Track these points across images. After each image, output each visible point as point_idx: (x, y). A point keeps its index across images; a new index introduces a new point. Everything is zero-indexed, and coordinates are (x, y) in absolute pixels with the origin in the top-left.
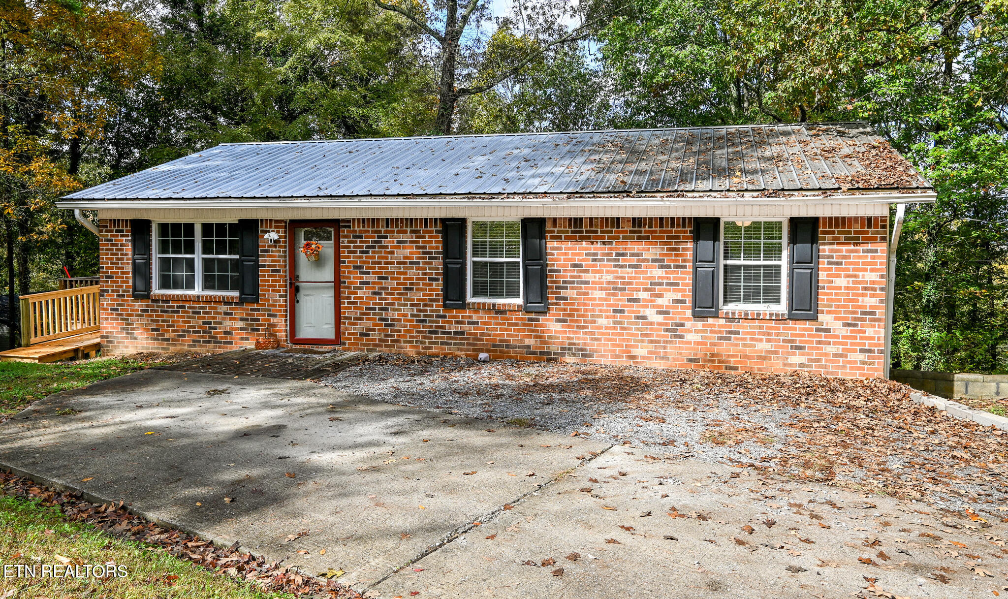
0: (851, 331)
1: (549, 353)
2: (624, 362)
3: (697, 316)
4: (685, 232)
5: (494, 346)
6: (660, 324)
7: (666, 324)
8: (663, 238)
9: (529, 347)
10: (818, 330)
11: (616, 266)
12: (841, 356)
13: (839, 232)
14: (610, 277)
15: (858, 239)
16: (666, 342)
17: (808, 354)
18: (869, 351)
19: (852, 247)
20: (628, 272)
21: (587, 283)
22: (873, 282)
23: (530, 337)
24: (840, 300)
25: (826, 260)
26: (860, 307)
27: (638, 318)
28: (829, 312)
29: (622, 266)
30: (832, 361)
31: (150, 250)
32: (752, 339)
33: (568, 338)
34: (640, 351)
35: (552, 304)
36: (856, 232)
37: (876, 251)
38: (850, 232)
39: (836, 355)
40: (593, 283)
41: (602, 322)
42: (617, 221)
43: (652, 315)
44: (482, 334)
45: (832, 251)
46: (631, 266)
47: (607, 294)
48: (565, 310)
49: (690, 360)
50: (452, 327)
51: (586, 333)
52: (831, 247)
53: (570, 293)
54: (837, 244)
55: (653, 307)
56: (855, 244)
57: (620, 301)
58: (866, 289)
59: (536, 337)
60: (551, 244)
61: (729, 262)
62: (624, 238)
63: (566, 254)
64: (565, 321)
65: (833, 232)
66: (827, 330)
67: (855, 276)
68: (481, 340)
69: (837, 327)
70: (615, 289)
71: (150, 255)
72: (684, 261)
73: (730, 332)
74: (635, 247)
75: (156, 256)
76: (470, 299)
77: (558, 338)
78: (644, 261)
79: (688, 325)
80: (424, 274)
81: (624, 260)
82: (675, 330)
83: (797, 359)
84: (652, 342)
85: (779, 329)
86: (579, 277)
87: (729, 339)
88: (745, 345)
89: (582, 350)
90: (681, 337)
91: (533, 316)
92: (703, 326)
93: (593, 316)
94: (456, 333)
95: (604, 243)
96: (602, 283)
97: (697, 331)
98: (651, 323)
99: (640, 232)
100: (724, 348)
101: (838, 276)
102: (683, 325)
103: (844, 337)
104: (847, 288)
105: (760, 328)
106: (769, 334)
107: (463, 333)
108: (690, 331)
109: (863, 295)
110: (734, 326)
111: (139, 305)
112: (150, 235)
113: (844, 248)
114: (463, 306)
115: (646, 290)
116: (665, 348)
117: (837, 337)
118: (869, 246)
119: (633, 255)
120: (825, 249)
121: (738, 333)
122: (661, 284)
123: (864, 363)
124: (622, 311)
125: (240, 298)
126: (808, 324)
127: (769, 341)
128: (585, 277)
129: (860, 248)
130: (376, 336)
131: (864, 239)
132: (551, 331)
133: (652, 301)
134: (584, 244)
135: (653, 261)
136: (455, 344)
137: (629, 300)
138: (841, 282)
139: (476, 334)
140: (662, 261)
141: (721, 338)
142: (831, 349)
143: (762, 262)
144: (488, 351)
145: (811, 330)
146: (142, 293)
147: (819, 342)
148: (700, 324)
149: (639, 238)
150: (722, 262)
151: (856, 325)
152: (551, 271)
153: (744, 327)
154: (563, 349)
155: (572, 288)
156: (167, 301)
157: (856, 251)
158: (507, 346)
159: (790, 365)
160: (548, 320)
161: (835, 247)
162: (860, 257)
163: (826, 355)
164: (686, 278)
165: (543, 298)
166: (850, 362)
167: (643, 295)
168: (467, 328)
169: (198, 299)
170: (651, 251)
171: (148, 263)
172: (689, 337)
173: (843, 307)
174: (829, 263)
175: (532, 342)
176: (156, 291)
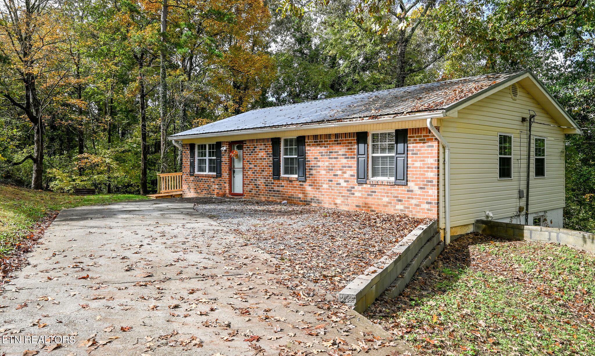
0: (423, 192)
1: (307, 201)
2: (334, 207)
3: (360, 184)
4: (354, 140)
5: (289, 197)
6: (346, 187)
7: (348, 187)
8: (345, 143)
9: (300, 198)
10: (408, 191)
11: (330, 158)
12: (418, 205)
13: (417, 137)
14: (327, 164)
15: (424, 140)
16: (348, 196)
17: (404, 204)
18: (430, 203)
19: (422, 145)
20: (333, 161)
21: (319, 167)
22: (432, 164)
23: (300, 193)
24: (417, 174)
25: (411, 152)
26: (426, 178)
27: (337, 184)
28: (413, 181)
29: (331, 158)
30: (414, 208)
31: (194, 156)
32: (381, 196)
33: (314, 194)
34: (338, 201)
35: (308, 177)
36: (424, 136)
37: (433, 146)
38: (421, 136)
39: (416, 205)
40: (322, 167)
41: (325, 186)
42: (329, 136)
43: (342, 183)
44: (285, 192)
45: (413, 147)
46: (335, 158)
47: (326, 172)
48: (312, 180)
49: (357, 206)
50: (276, 188)
51: (319, 192)
52: (413, 145)
53: (313, 172)
54: (416, 143)
55: (343, 178)
56: (424, 143)
57: (330, 176)
58: (428, 168)
59: (303, 193)
60: (307, 148)
61: (374, 155)
62: (332, 144)
63: (312, 153)
64: (312, 185)
65: (414, 137)
66: (412, 191)
67: (424, 161)
68: (284, 194)
69: (416, 189)
70: (330, 169)
71: (195, 158)
72: (354, 155)
73: (372, 192)
74: (337, 148)
75: (197, 158)
76: (282, 175)
77: (309, 194)
78: (339, 155)
79: (356, 187)
80: (268, 164)
81: (332, 155)
82: (350, 190)
83: (400, 207)
84: (342, 196)
85: (391, 190)
86: (317, 164)
87: (372, 195)
88: (378, 199)
89: (318, 200)
90: (353, 194)
91: (301, 183)
92: (362, 188)
93: (321, 183)
94: (277, 191)
95: (325, 147)
96: (324, 167)
97: (360, 191)
98: (342, 187)
99: (338, 141)
100: (370, 200)
101: (416, 161)
102: (354, 188)
103: (419, 195)
104: (420, 167)
105: (384, 189)
106: (388, 193)
107: (279, 191)
108: (356, 191)
109: (427, 171)
110: (374, 189)
111: (192, 178)
112: (194, 150)
113: (419, 145)
114: (279, 179)
115: (340, 170)
116: (347, 199)
117: (416, 195)
118: (430, 144)
119: (335, 152)
120: (411, 146)
121: (375, 192)
122: (345, 167)
123: (428, 210)
124: (331, 181)
125: (216, 175)
126: (404, 188)
127: (388, 196)
128: (319, 164)
129: (426, 145)
130: (254, 192)
131: (428, 140)
132: (307, 191)
133: (342, 175)
134: (318, 148)
135: (343, 155)
136: (277, 196)
137: (334, 175)
138: (418, 164)
139: (283, 192)
140: (346, 155)
141: (368, 195)
142: (414, 202)
143: (387, 154)
144: (287, 200)
145: (404, 191)
146: (192, 174)
147: (409, 198)
148: (360, 187)
149: (338, 144)
150: (370, 155)
151: (424, 188)
152: (308, 161)
153: (378, 189)
154: (311, 199)
155: (314, 170)
156: (198, 177)
157: (424, 147)
158: (293, 198)
159: (397, 210)
160: (306, 185)
161: (415, 145)
162: (426, 150)
163: (411, 205)
164: (353, 163)
165: (304, 174)
166: (422, 209)
167: (339, 173)
168: (281, 189)
169: (206, 176)
170: (341, 150)
171: (194, 161)
172: (357, 194)
173: (419, 178)
174: (413, 154)
175: (301, 196)
176: (196, 173)
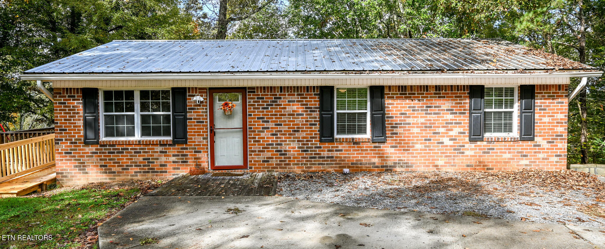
0: (551, 146)
1: (387, 166)
2: (432, 169)
3: (472, 140)
4: (465, 93)
5: (352, 164)
6: (451, 146)
7: (454, 146)
8: (452, 97)
9: (374, 163)
10: (535, 146)
11: (426, 114)
12: (546, 159)
13: (545, 93)
14: (423, 120)
15: (554, 96)
16: (454, 156)
17: (530, 159)
18: (560, 156)
19: (551, 101)
20: (433, 117)
21: (409, 124)
22: (561, 119)
23: (375, 157)
24: (545, 129)
25: (538, 108)
26: (555, 132)
27: (438, 143)
28: (540, 136)
29: (430, 114)
30: (541, 162)
31: (98, 110)
32: (501, 152)
33: (398, 157)
34: (440, 163)
35: (389, 137)
36: (553, 93)
37: (563, 103)
38: (550, 93)
39: (543, 159)
40: (413, 124)
41: (418, 146)
42: (426, 88)
43: (447, 141)
44: (345, 157)
45: (541, 103)
46: (435, 114)
47: (421, 130)
48: (396, 140)
49: (468, 166)
50: (325, 154)
51: (409, 153)
52: (541, 101)
53: (399, 130)
54: (544, 99)
55: (447, 137)
56: (553, 99)
57: (428, 133)
58: (558, 123)
59: (379, 157)
60: (387, 101)
61: (486, 110)
62: (431, 97)
63: (397, 107)
64: (396, 147)
65: (542, 93)
66: (539, 146)
67: (553, 116)
68: (344, 161)
69: (544, 144)
70: (426, 127)
71: (98, 113)
72: (465, 110)
73: (489, 149)
74: (438, 102)
75: (102, 113)
76: (336, 136)
77: (392, 157)
78: (442, 110)
79: (467, 146)
80: (307, 121)
81: (431, 110)
82: (459, 150)
83: (525, 162)
84: (446, 156)
85: (514, 146)
86: (405, 120)
87: (489, 153)
88: (497, 156)
89: (406, 163)
90: (463, 153)
91: (377, 145)
92: (475, 146)
93: (413, 143)
94: (328, 157)
95: (419, 100)
96: (418, 124)
97: (472, 149)
98: (447, 146)
99: (440, 94)
100: (487, 158)
101: (544, 116)
102: (464, 146)
103: (547, 149)
104: (549, 123)
105: (505, 146)
106: (510, 149)
107: (332, 157)
108: (468, 149)
109: (557, 126)
110: (491, 146)
111: (90, 149)
112: (98, 99)
113: (547, 101)
114: (332, 141)
115: (443, 127)
116: (454, 159)
117: (544, 149)
118: (560, 100)
119: (435, 107)
120: (538, 102)
121: (493, 149)
122: (451, 123)
123: (557, 162)
124: (429, 140)
125: (173, 141)
126: (529, 143)
127: (509, 153)
128: (408, 120)
129: (555, 101)
130: (274, 162)
131: (557, 96)
132: (388, 153)
133: (447, 133)
134: (407, 101)
135: (447, 110)
136: (327, 164)
137: (434, 133)
138: (546, 119)
139: (340, 157)
140: (452, 110)
141: (484, 153)
142: (541, 156)
143: (504, 110)
144: (349, 167)
145: (531, 146)
146: (92, 140)
147: (535, 152)
148: (473, 145)
149: (439, 97)
151: (553, 142)
152: (388, 117)
153: (497, 145)
154: (395, 163)
155: (400, 127)
156: (113, 145)
157: (554, 103)
158: (361, 164)
159: (521, 165)
160: (386, 147)
161: (543, 101)
162: (555, 106)
163: (539, 159)
164: (465, 120)
165: (384, 133)
166: (550, 162)
167: (442, 130)
168: (335, 154)
169: (139, 143)
170: (446, 104)
171: (97, 120)
172: (467, 153)
173: (547, 133)
174: (540, 110)
175: (376, 160)
176: (103, 138)
